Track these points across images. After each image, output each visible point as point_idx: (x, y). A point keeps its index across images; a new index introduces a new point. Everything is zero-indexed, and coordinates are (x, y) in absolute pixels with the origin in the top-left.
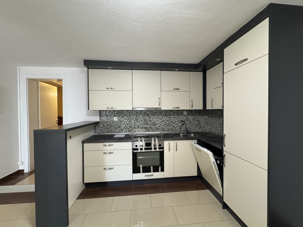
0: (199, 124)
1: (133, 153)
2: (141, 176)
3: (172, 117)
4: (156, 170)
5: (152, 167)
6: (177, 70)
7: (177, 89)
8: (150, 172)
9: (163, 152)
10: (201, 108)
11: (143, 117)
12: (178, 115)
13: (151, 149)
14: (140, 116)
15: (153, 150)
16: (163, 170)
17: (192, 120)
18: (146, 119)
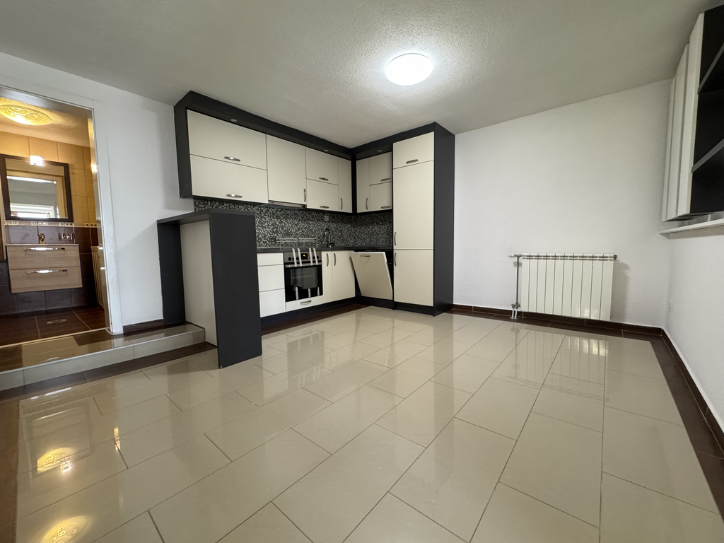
0: (342, 236)
1: (285, 268)
2: (297, 305)
3: (311, 222)
4: (314, 294)
5: (309, 290)
6: (326, 151)
7: (323, 179)
8: (307, 297)
9: (321, 266)
10: (350, 211)
11: (271, 220)
12: (318, 220)
13: (310, 262)
14: (266, 217)
15: (312, 264)
16: (321, 294)
17: (334, 230)
18: (275, 223)
